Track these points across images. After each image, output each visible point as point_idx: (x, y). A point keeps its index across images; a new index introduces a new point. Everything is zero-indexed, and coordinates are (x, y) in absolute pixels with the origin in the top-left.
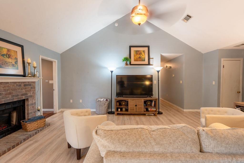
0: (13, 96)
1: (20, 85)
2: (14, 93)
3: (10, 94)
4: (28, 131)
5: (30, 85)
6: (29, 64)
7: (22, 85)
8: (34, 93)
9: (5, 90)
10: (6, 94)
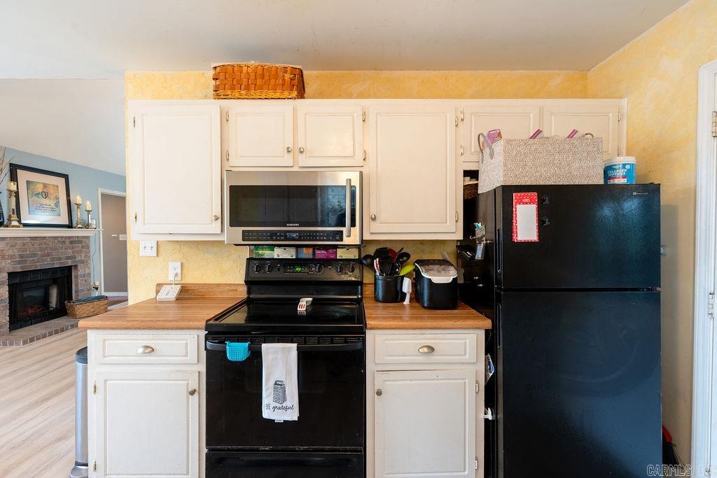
0: (53, 259)
1: (64, 242)
2: (55, 254)
3: (48, 255)
4: (78, 317)
5: (80, 242)
6: (78, 205)
7: (67, 242)
8: (87, 256)
9: (41, 249)
10: (43, 256)
